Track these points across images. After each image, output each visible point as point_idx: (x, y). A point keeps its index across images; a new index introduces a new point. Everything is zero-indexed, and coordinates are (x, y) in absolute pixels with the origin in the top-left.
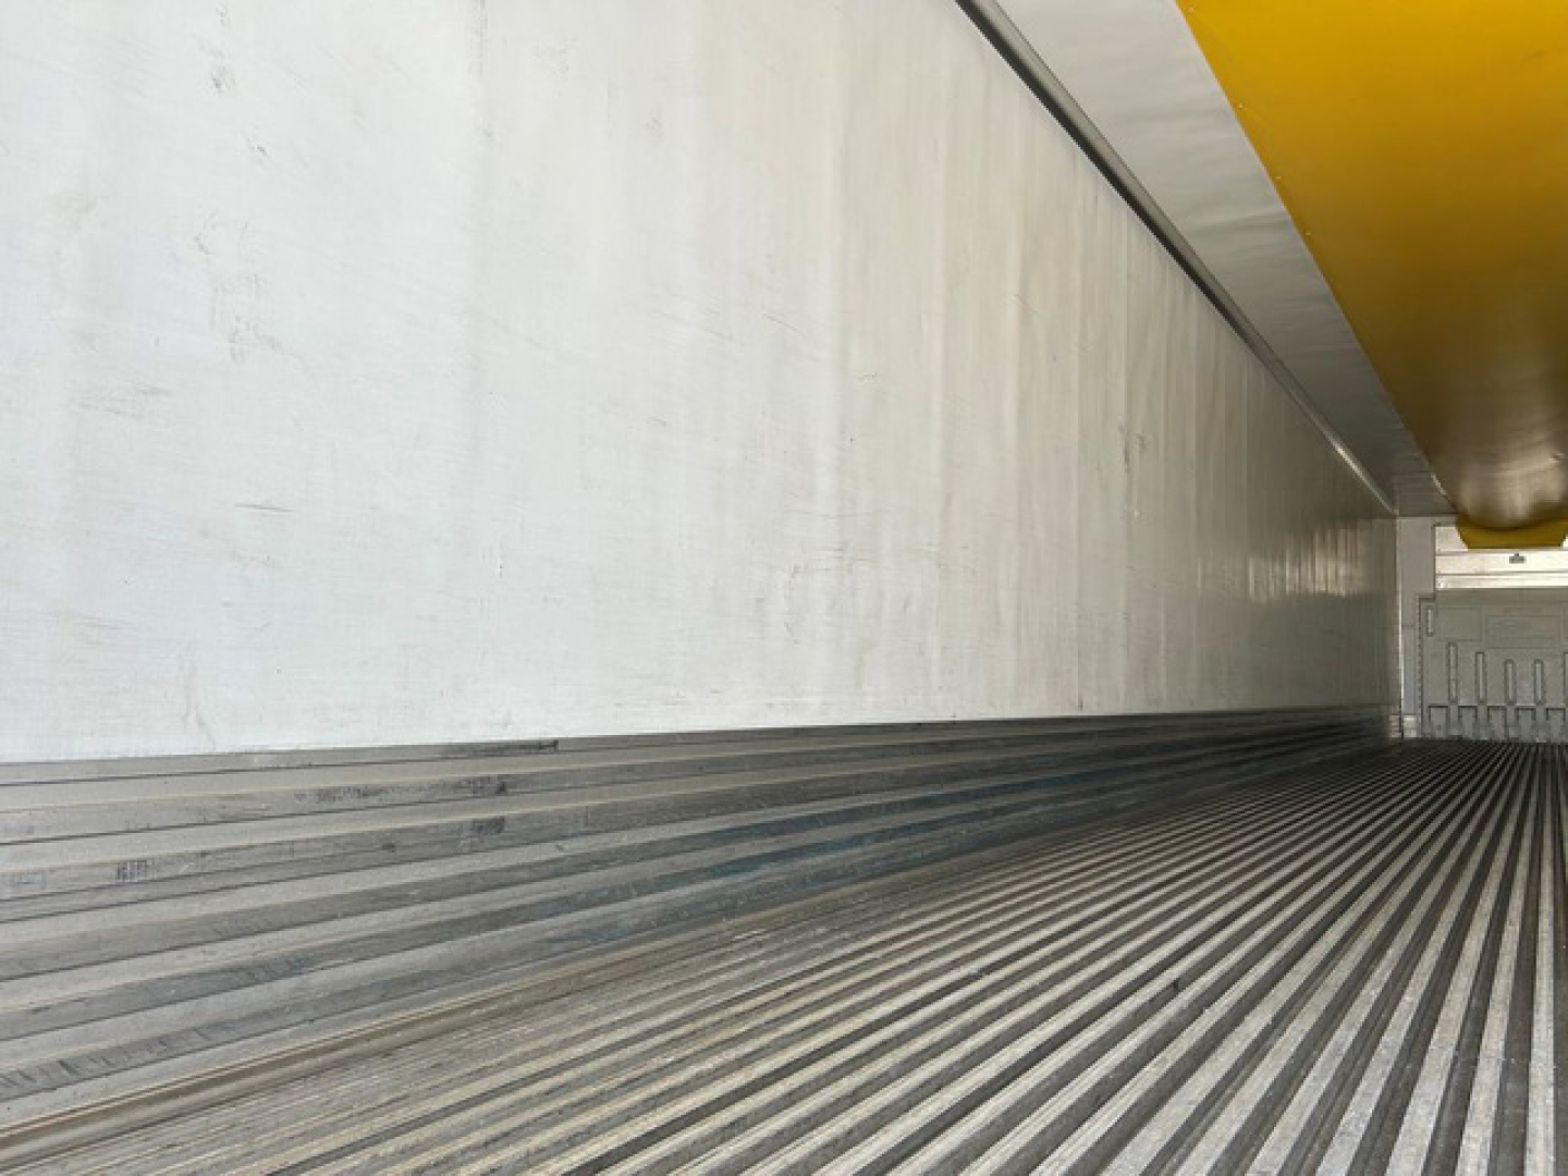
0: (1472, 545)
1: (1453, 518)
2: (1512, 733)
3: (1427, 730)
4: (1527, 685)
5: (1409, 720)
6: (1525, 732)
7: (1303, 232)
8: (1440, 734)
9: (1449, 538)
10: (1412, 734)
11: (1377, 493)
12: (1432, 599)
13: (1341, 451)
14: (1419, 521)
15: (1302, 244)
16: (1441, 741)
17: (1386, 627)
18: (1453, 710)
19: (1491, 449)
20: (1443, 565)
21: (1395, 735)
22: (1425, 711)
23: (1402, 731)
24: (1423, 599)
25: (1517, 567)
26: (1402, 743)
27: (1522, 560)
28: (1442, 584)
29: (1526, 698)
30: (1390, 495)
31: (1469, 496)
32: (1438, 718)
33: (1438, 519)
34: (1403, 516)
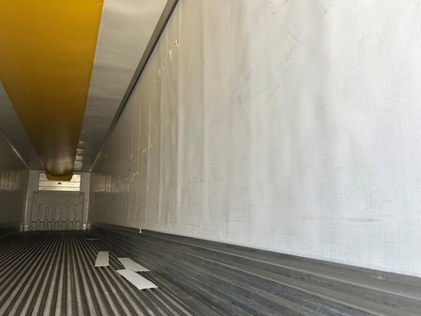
0: (49, 179)
1: (45, 171)
2: (53, 228)
3: (31, 229)
4: (58, 216)
5: (26, 226)
6: (56, 228)
7: (5, 88)
9: (43, 176)
10: (26, 230)
11: (25, 163)
12: (37, 192)
13: (15, 150)
14: (36, 171)
15: (5, 91)
16: (34, 231)
17: (22, 200)
18: (39, 222)
19: (55, 155)
20: (41, 184)
21: (21, 230)
22: (31, 223)
23: (24, 229)
24: (34, 192)
25: (60, 185)
26: (24, 232)
27: (61, 184)
28: (40, 189)
29: (57, 219)
30: (29, 164)
31: (49, 166)
32: (34, 225)
33: (41, 171)
34: (32, 169)
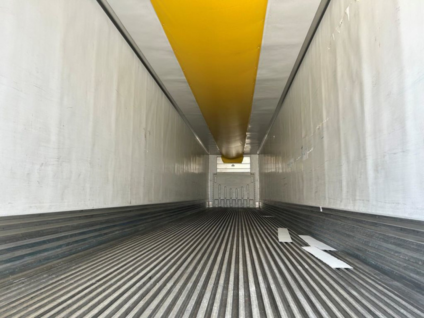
0: (225, 162)
1: (221, 156)
2: (231, 205)
3: (214, 205)
4: (234, 194)
5: (210, 203)
6: (234, 205)
7: (189, 84)
8: (217, 206)
9: (220, 160)
10: (211, 206)
11: (205, 149)
12: (216, 174)
13: (197, 138)
14: (213, 156)
15: (189, 88)
16: (217, 208)
17: (206, 181)
18: (220, 200)
19: (228, 141)
20: (219, 167)
21: (207, 207)
22: (214, 200)
23: (209, 206)
24: (214, 174)
25: (233, 167)
26: (209, 208)
27: (234, 166)
28: (218, 171)
29: (234, 198)
30: (208, 150)
31: (224, 151)
32: (216, 202)
33: (218, 156)
34: (211, 154)
